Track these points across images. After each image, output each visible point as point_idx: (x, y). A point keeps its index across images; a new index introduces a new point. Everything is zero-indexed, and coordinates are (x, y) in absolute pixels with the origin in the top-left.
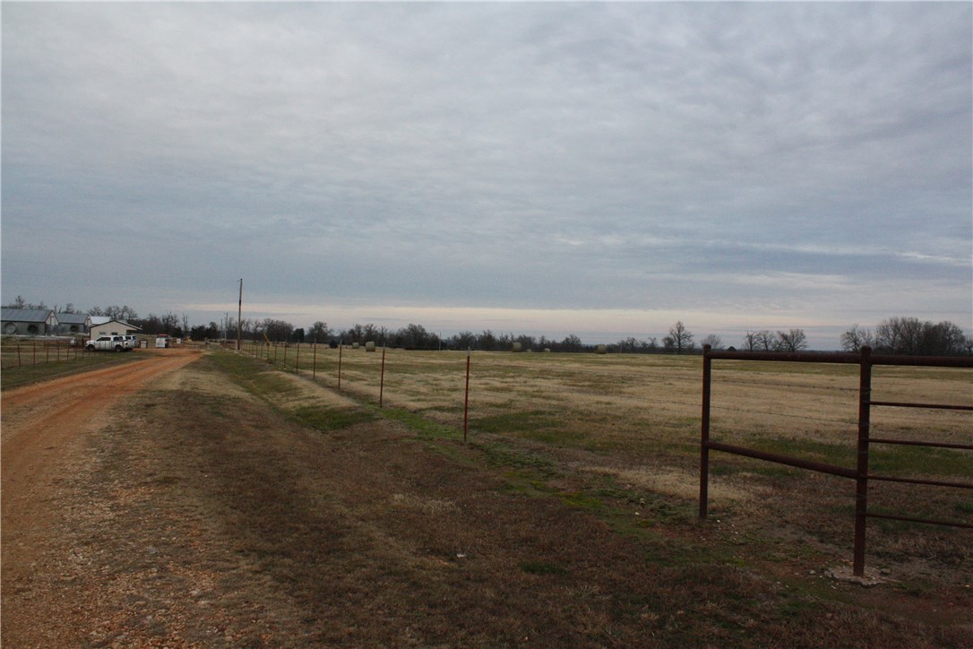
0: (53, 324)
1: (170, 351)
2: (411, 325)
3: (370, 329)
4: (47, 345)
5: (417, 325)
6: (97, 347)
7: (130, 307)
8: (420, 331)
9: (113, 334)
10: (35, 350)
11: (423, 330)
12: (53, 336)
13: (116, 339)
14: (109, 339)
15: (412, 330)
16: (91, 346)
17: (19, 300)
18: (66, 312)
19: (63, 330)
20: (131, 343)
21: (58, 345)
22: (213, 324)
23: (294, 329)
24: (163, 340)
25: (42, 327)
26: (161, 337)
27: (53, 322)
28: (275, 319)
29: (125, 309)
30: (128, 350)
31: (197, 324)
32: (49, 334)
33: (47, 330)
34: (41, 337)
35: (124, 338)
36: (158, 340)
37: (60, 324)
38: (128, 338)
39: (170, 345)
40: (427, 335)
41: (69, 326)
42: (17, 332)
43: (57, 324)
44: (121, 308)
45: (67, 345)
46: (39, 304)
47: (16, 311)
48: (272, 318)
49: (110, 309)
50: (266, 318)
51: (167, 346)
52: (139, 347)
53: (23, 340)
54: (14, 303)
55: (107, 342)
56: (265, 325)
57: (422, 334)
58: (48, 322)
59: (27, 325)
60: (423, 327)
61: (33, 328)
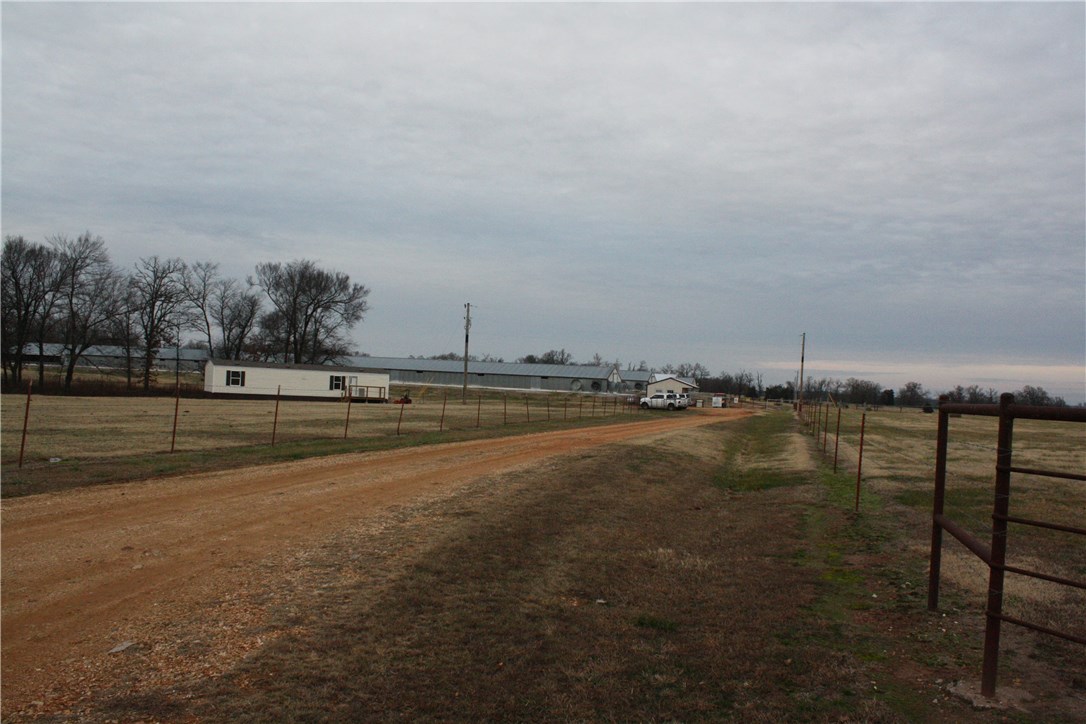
0: (615, 381)
1: (726, 410)
2: (1027, 387)
3: (975, 390)
4: (605, 402)
5: (1035, 386)
6: (649, 404)
7: (702, 365)
8: (1040, 394)
9: (669, 392)
10: (594, 407)
11: (1044, 393)
12: (615, 393)
13: (669, 397)
14: (662, 397)
15: (1029, 393)
16: (645, 403)
17: (597, 358)
18: (639, 370)
19: (626, 387)
20: (684, 401)
21: (615, 401)
22: (789, 383)
23: (882, 391)
24: (720, 399)
25: (604, 384)
26: (718, 396)
27: (615, 379)
28: (860, 378)
29: (698, 367)
30: (681, 408)
31: (775, 383)
32: (611, 391)
33: (609, 387)
34: (603, 394)
35: (678, 396)
36: (714, 399)
37: (623, 381)
38: (682, 396)
39: (728, 405)
40: (1049, 399)
41: (634, 384)
42: (582, 388)
43: (620, 381)
44: (693, 365)
45: (624, 402)
46: (614, 362)
47: (594, 368)
48: (856, 378)
49: (682, 366)
50: (849, 377)
51: (724, 406)
52: (695, 405)
53: (587, 396)
54: (593, 361)
55: (660, 400)
56: (849, 385)
57: (1043, 399)
58: (610, 380)
59: (591, 382)
60: (1044, 390)
61: (596, 385)
